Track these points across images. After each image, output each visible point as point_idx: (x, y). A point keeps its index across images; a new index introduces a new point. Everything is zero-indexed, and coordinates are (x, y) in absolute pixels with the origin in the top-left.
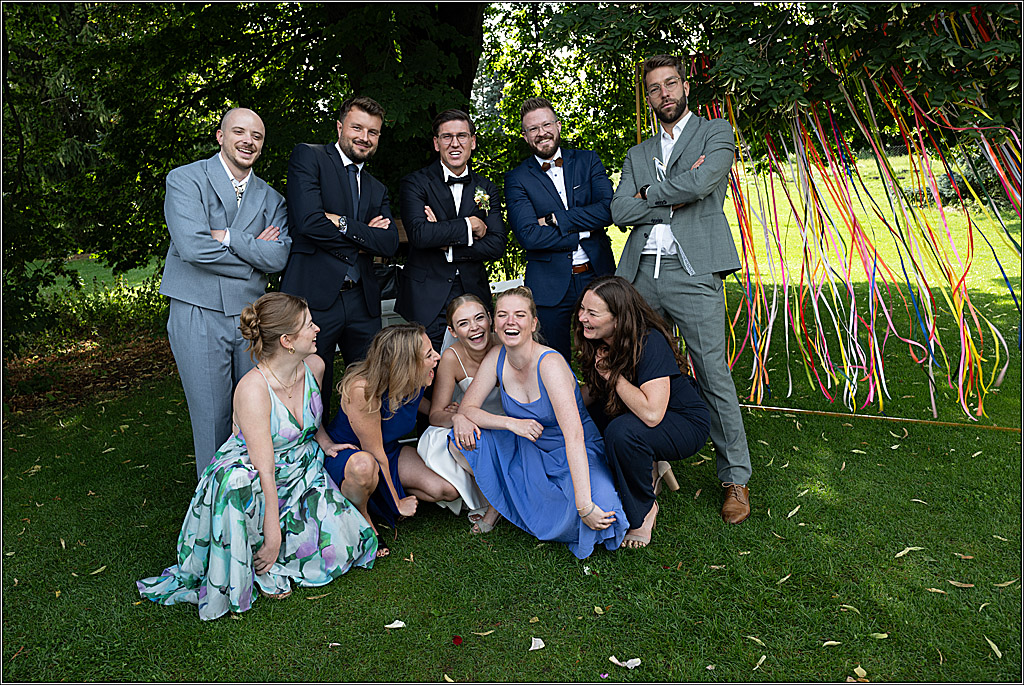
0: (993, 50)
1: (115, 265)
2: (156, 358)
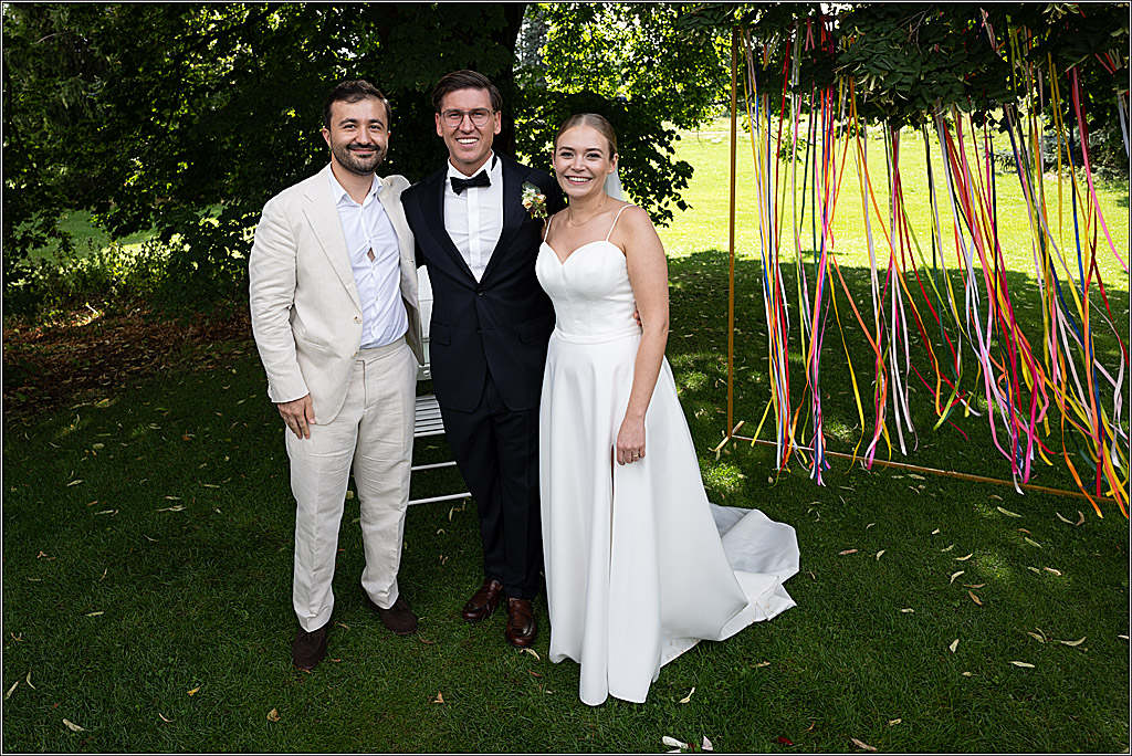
1: (114, 230)
2: (149, 345)
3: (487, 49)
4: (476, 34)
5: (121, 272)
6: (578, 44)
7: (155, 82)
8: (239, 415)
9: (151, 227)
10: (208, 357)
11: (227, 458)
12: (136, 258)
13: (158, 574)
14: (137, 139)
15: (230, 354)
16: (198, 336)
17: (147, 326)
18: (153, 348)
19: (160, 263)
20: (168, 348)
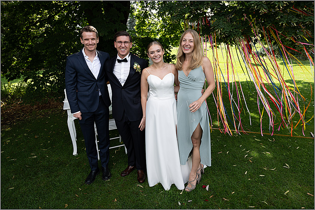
0: (309, 19)
1: (8, 78)
2: (22, 112)
3: (119, 25)
4: (116, 21)
5: (12, 91)
6: (145, 25)
7: (20, 35)
8: (52, 130)
9: (20, 77)
10: (41, 114)
11: (49, 142)
12: (16, 86)
13: (30, 175)
14: (15, 52)
15: (47, 113)
16: (37, 108)
17: (21, 106)
18: (23, 112)
19: (24, 88)
20: (28, 112)
